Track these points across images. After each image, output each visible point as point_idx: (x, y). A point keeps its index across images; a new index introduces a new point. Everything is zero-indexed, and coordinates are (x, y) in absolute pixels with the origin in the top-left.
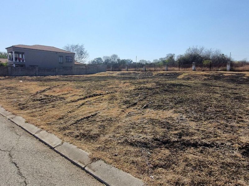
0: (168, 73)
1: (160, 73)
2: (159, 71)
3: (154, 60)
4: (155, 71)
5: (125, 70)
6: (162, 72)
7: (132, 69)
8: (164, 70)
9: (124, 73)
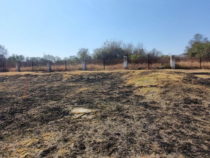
0: (90, 75)
1: (75, 75)
2: (73, 70)
3: (64, 58)
4: (66, 70)
5: (13, 69)
6: (79, 72)
7: (27, 68)
8: (81, 69)
9: (7, 76)
